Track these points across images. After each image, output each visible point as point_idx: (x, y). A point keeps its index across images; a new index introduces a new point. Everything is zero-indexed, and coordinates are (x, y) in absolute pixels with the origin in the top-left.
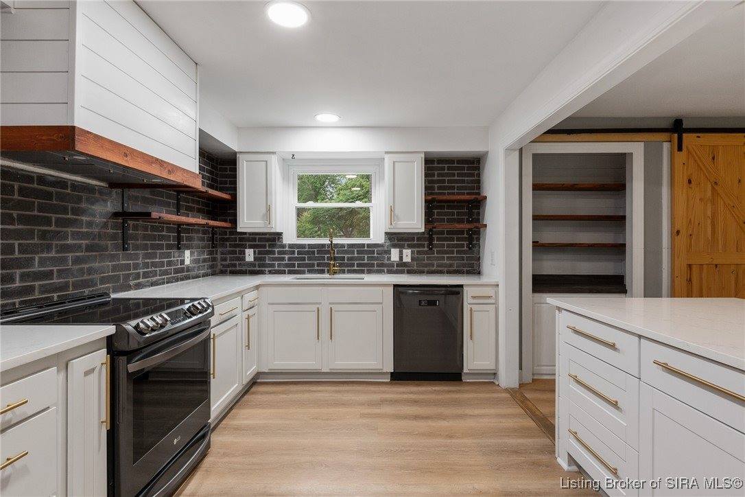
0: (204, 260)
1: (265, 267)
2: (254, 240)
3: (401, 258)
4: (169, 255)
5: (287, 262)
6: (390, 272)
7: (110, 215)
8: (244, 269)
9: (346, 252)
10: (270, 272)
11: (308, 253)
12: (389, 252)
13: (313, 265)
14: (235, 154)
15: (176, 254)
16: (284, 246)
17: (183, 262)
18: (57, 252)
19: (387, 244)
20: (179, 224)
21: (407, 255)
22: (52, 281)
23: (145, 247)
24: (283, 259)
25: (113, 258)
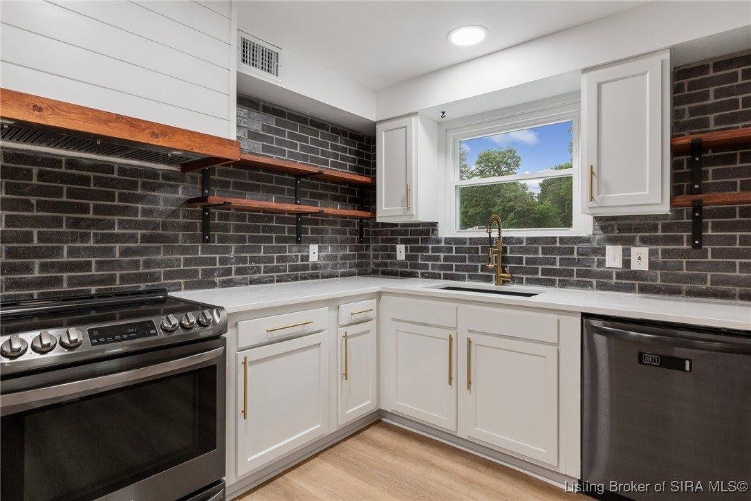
0: (345, 257)
1: (417, 268)
2: (406, 233)
3: (627, 263)
4: (282, 250)
5: (442, 262)
6: (603, 287)
7: (182, 202)
8: (395, 269)
9: (525, 250)
10: (423, 276)
11: (469, 250)
12: (602, 251)
13: (475, 269)
14: (373, 126)
15: (295, 249)
16: (438, 241)
17: (306, 258)
18: (97, 242)
19: (597, 237)
20: (299, 214)
21: (640, 258)
22: (89, 273)
23: (242, 240)
24: (437, 259)
25: (184, 250)
